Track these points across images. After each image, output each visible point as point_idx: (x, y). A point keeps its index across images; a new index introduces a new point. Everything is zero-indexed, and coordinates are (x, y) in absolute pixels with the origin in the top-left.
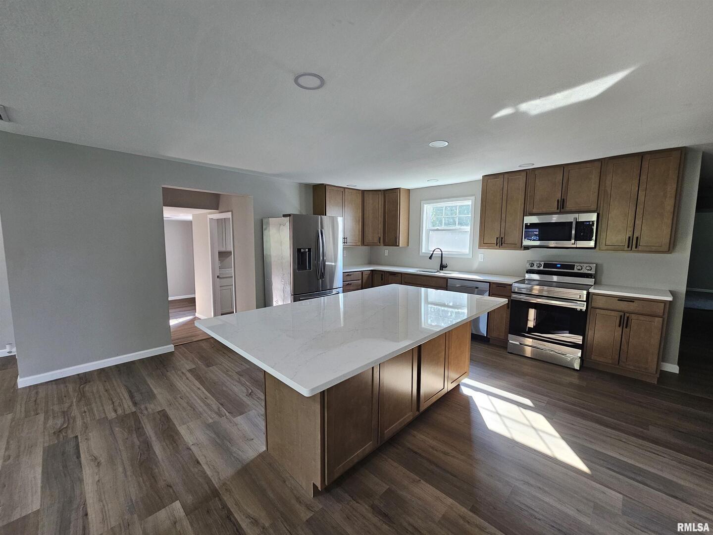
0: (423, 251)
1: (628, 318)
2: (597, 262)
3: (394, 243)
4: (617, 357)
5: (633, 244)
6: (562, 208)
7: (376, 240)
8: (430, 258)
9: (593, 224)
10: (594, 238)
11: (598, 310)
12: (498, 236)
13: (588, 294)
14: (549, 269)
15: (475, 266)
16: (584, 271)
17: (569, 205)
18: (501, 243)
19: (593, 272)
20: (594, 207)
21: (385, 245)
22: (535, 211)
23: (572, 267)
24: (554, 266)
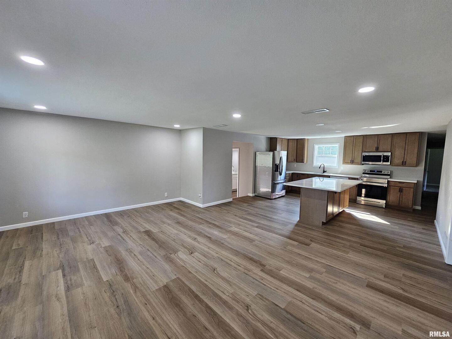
0: (314, 165)
1: (402, 189)
2: (391, 170)
3: (302, 161)
4: (398, 203)
5: (404, 164)
6: (377, 150)
7: (293, 160)
8: (319, 168)
9: (389, 156)
10: (390, 161)
11: (391, 187)
12: (351, 160)
13: (388, 181)
14: (372, 172)
15: (339, 171)
16: (386, 173)
17: (380, 149)
18: (352, 162)
19: (389, 173)
20: (389, 150)
21: (296, 162)
22: (366, 151)
23: (381, 172)
24: (374, 171)
